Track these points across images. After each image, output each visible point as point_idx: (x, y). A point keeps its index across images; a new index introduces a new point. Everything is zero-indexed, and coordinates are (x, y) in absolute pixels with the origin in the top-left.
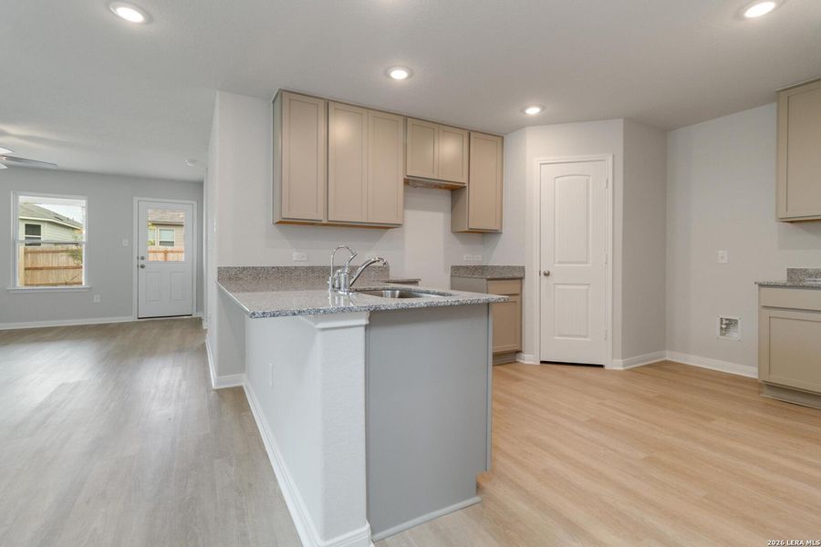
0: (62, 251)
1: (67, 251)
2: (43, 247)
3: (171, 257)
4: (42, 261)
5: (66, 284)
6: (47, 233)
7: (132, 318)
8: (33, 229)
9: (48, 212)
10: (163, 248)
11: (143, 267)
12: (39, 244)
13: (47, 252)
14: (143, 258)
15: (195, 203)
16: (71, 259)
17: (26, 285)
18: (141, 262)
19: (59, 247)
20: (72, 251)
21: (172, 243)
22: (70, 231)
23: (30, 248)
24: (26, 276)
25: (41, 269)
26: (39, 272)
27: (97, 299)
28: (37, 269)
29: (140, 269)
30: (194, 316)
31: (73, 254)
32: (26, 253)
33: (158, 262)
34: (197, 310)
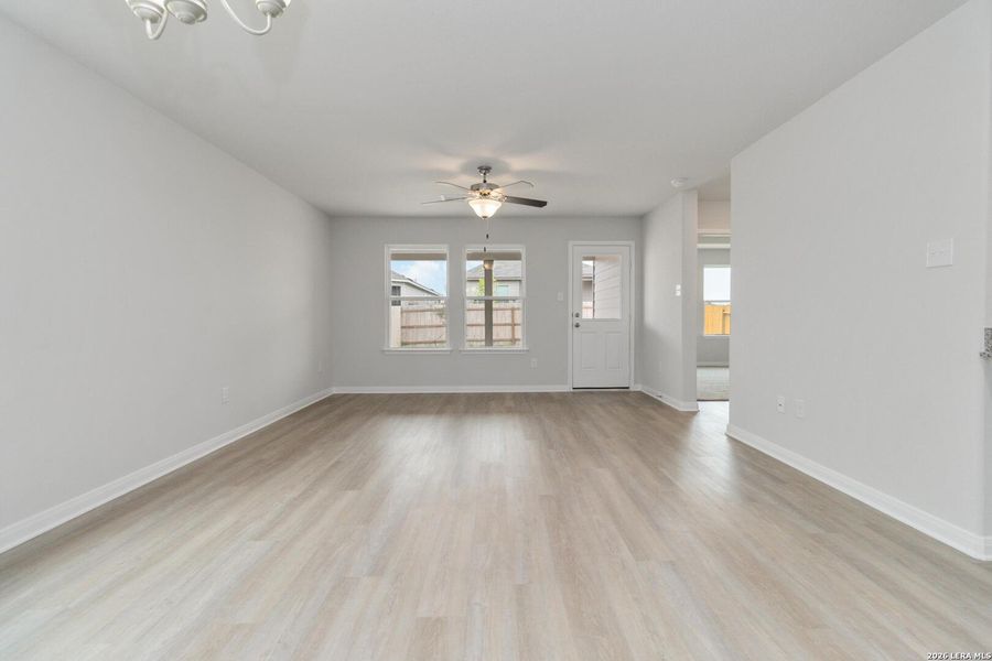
1: (433, 310)
4: (414, 320)
6: (405, 293)
7: (567, 388)
11: (577, 326)
14: (577, 316)
15: (633, 244)
17: (403, 344)
18: (576, 320)
20: (439, 310)
24: (402, 334)
25: (413, 327)
26: (411, 330)
28: (410, 327)
29: (575, 329)
30: (631, 389)
31: (440, 313)
32: (402, 312)
33: (588, 320)
34: (636, 382)
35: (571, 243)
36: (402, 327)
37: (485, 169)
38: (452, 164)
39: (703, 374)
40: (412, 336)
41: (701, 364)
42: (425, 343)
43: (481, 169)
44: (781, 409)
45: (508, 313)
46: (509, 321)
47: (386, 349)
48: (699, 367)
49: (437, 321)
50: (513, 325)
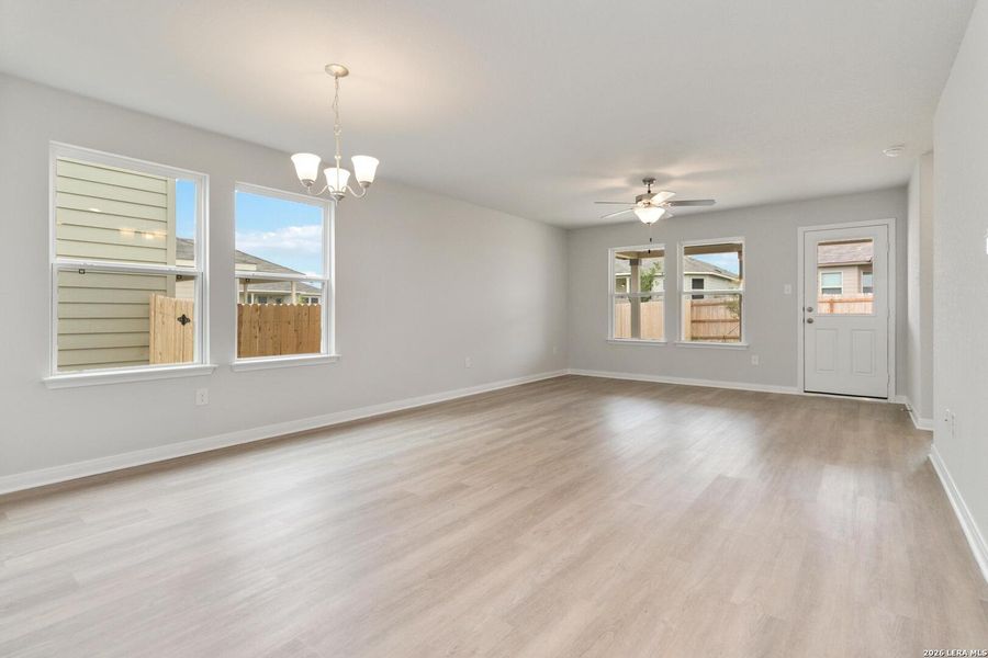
0: (721, 304)
1: (725, 303)
2: (706, 299)
3: (839, 308)
4: (705, 314)
5: (724, 338)
6: (710, 286)
7: (796, 391)
8: (698, 283)
9: (709, 265)
10: (827, 297)
11: (810, 321)
12: (702, 297)
13: (709, 305)
14: (810, 310)
15: (892, 222)
16: (728, 312)
17: (693, 338)
18: (808, 315)
19: (718, 300)
20: (730, 303)
21: (838, 290)
22: (726, 282)
23: (696, 301)
24: (692, 328)
25: (704, 322)
26: (702, 325)
27: (755, 360)
28: (700, 321)
29: (807, 324)
30: (890, 400)
31: (730, 306)
32: (692, 306)
33: (825, 316)
35: (800, 230)
36: (693, 322)
37: (649, 181)
38: (619, 182)
40: (702, 330)
42: (718, 338)
43: (644, 181)
47: (609, 338)
49: (729, 315)
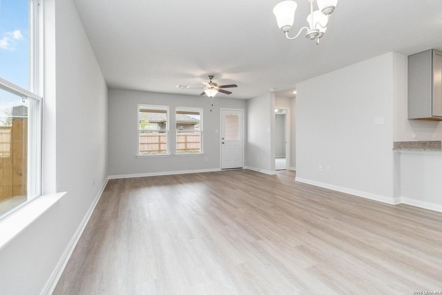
7: (219, 170)
11: (223, 143)
14: (223, 139)
15: (243, 110)
30: (243, 168)
34: (245, 165)
35: (221, 109)
37: (211, 77)
39: (277, 161)
41: (277, 157)
43: (209, 76)
44: (321, 170)
45: (157, 138)
46: (158, 142)
47: (137, 155)
48: (276, 158)
50: (160, 144)
